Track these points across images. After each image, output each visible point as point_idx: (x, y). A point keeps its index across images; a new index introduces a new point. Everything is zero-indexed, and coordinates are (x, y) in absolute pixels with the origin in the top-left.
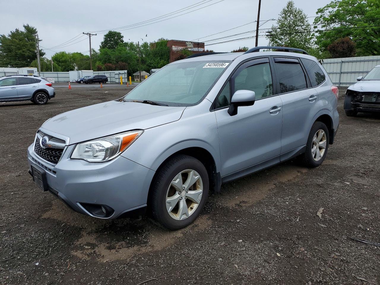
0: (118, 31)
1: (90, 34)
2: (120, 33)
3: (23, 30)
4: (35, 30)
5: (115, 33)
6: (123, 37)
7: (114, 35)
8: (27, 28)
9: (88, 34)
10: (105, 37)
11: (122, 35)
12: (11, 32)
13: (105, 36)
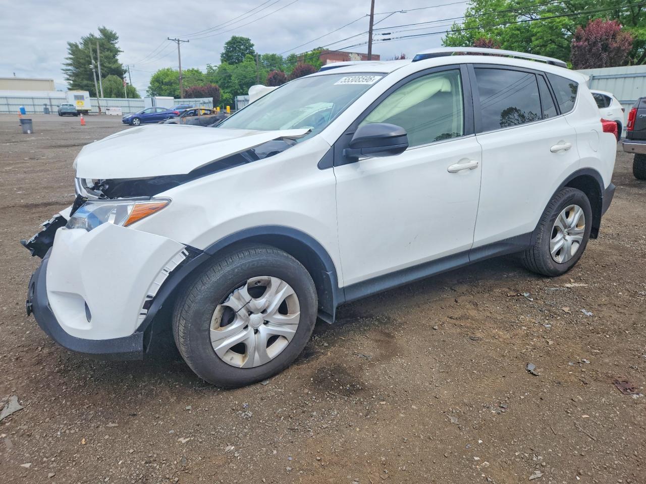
0: (245, 36)
1: (179, 41)
2: (248, 40)
3: (98, 35)
4: (115, 34)
5: (242, 39)
6: (253, 45)
7: (240, 42)
8: (103, 31)
9: (175, 40)
10: (226, 46)
11: (252, 42)
12: (82, 38)
13: (227, 43)
